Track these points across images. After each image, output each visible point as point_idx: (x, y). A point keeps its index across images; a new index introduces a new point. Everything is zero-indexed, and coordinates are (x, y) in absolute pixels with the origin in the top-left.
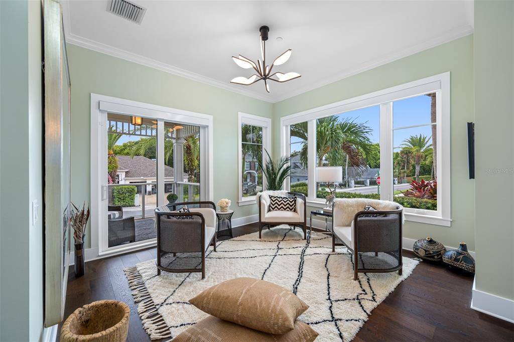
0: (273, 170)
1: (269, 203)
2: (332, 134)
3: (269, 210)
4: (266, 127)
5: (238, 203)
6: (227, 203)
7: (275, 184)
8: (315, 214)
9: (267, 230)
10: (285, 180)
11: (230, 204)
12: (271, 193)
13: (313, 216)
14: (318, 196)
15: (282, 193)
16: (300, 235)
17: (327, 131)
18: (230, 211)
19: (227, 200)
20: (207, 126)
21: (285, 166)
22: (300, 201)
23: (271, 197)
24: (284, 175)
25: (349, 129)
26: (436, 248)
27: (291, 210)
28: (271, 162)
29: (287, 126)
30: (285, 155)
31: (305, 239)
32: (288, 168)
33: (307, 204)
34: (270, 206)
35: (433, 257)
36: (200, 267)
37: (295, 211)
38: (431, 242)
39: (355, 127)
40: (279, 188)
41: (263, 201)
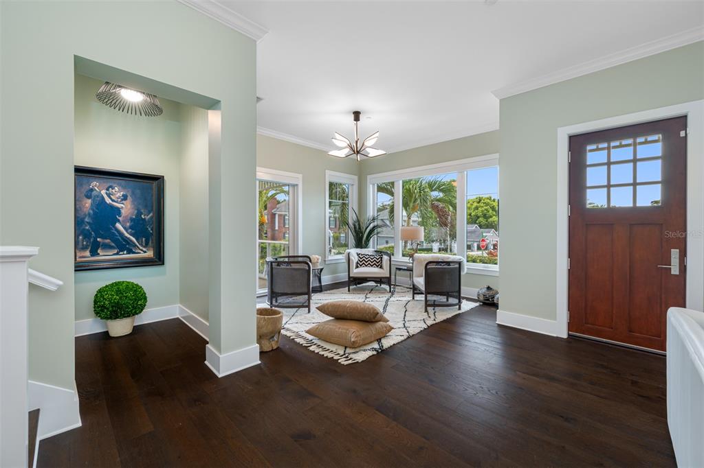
0: (360, 228)
1: (357, 260)
2: (420, 192)
3: (357, 267)
4: (352, 185)
5: (325, 261)
6: (318, 259)
7: (362, 242)
8: (400, 269)
9: (355, 286)
10: (371, 239)
11: (320, 261)
12: (359, 251)
13: (398, 272)
14: (403, 255)
15: (369, 251)
16: (386, 290)
17: (416, 189)
18: (320, 267)
19: (317, 256)
20: (297, 185)
21: (372, 226)
22: (385, 258)
23: (358, 255)
24: (371, 234)
25: (439, 186)
26: (491, 293)
27: (377, 266)
28: (358, 221)
29: (374, 185)
30: (371, 214)
31: (390, 292)
32: (374, 227)
33: (392, 263)
34: (357, 263)
35: (488, 300)
36: (307, 304)
37: (381, 267)
38: (489, 288)
39: (444, 184)
40: (366, 246)
41: (351, 257)
